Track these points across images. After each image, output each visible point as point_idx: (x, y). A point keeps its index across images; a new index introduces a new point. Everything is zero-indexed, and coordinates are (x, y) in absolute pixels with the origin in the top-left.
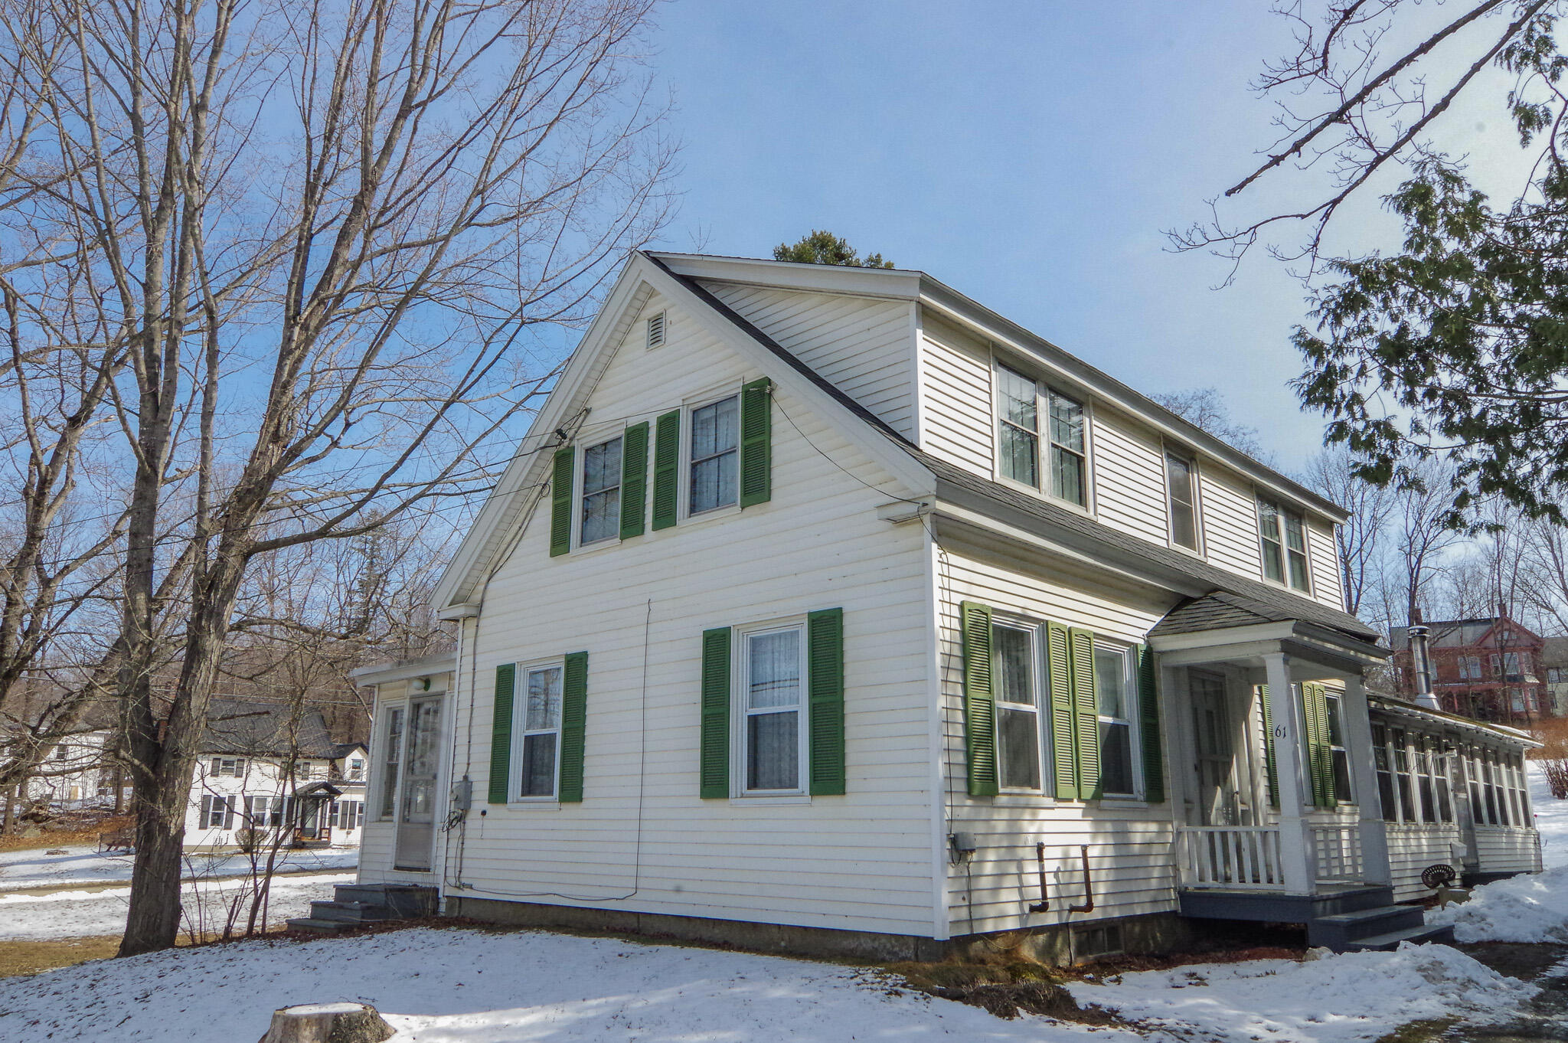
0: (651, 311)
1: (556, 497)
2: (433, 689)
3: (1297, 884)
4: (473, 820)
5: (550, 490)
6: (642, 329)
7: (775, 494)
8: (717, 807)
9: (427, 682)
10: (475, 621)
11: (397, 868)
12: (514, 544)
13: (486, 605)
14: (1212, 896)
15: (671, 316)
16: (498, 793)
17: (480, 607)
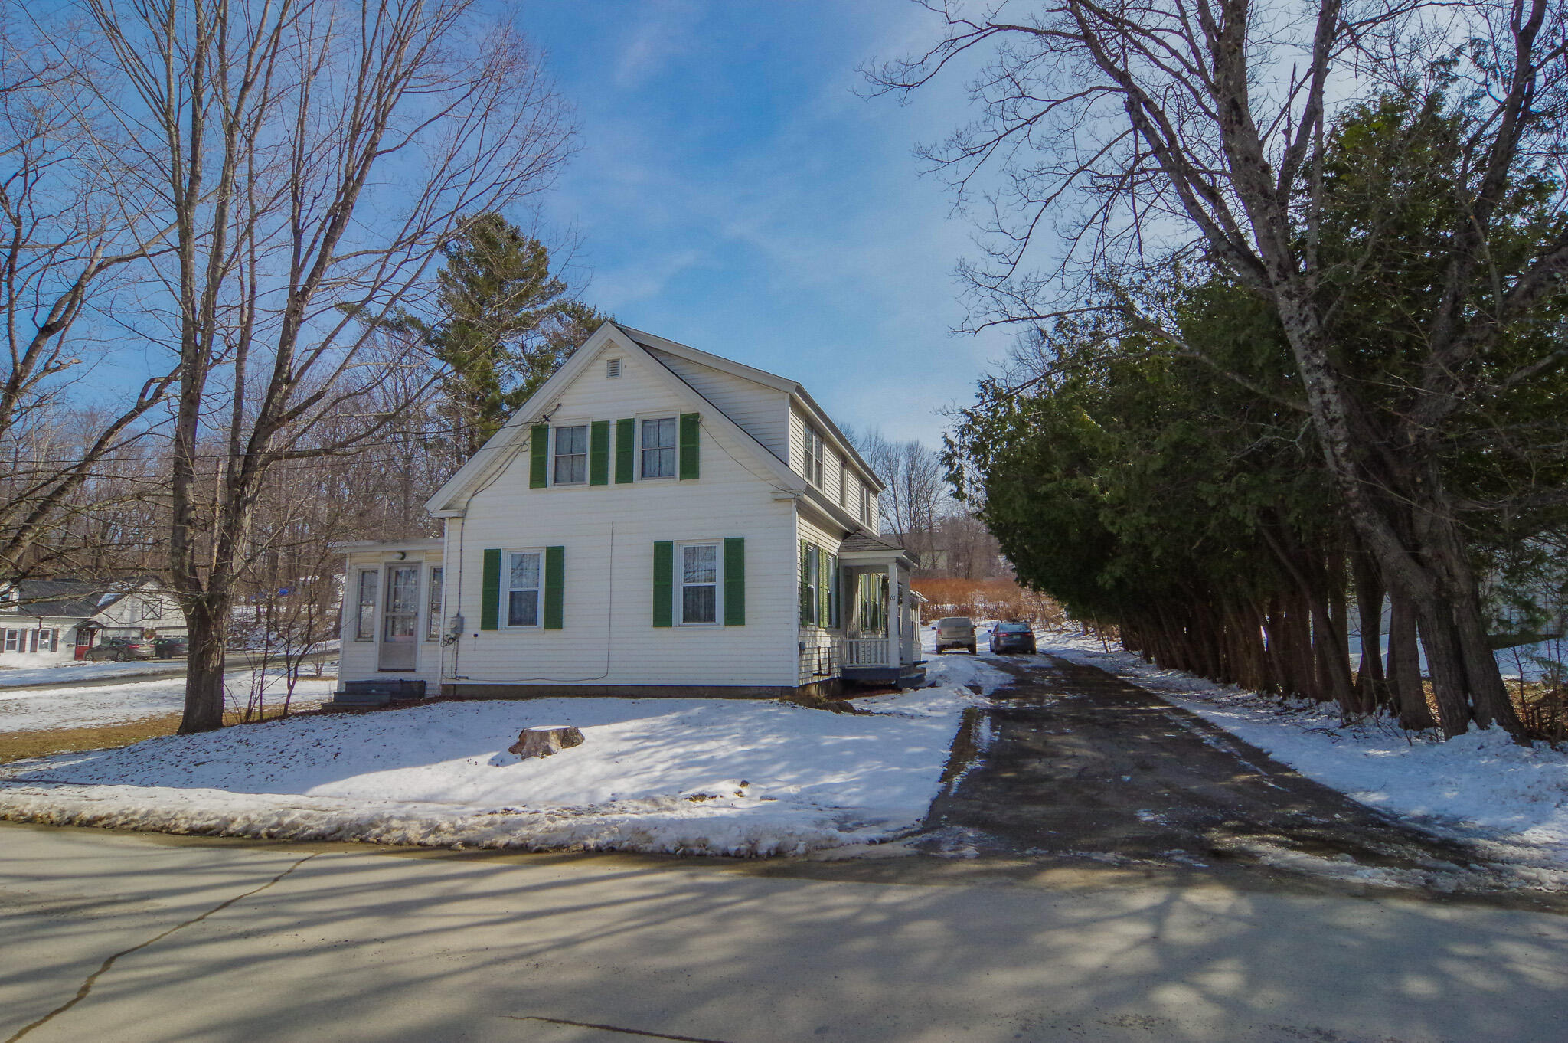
0: (612, 355)
1: (533, 452)
2: (408, 559)
3: (895, 663)
4: (466, 640)
5: (528, 447)
6: (602, 365)
7: (701, 475)
8: (664, 631)
9: (404, 554)
10: (461, 520)
11: (381, 670)
12: (495, 476)
13: (469, 511)
14: (855, 670)
15: (624, 362)
16: (489, 621)
17: (465, 511)
